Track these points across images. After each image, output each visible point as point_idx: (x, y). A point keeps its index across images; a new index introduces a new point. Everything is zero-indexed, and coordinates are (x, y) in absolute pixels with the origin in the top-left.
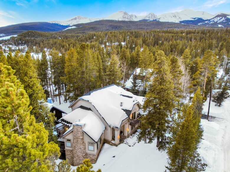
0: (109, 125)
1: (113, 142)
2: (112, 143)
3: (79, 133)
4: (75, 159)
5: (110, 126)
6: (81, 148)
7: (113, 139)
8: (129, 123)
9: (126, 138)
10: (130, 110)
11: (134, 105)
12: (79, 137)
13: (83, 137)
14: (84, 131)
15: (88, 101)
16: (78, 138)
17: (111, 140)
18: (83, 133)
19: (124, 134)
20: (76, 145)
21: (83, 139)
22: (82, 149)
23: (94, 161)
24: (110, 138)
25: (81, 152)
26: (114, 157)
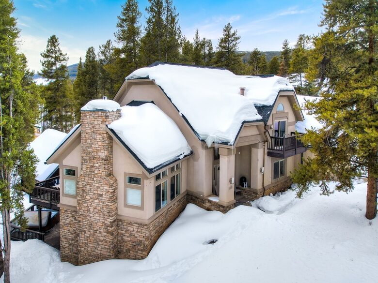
0: (202, 137)
1: (214, 199)
2: (210, 201)
3: (99, 137)
4: (82, 239)
5: (203, 141)
6: (101, 195)
7: (215, 192)
8: (266, 151)
9: (257, 198)
12: (98, 151)
13: (111, 152)
14: (112, 130)
15: (148, 78)
16: (94, 158)
18: (110, 138)
19: (249, 186)
20: (88, 184)
21: (108, 160)
22: (105, 198)
23: (142, 247)
24: (203, 186)
25: (100, 212)
26: (213, 242)
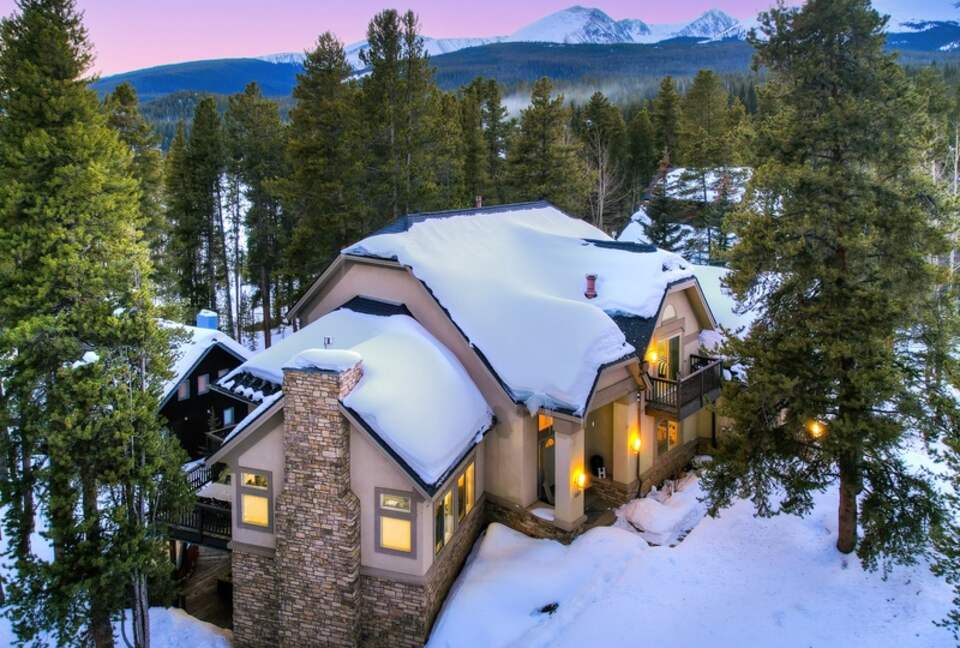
0: (518, 396)
1: (543, 513)
2: (535, 519)
3: (322, 422)
4: (287, 614)
5: (520, 403)
6: (329, 532)
7: (545, 493)
8: (643, 404)
9: (626, 501)
10: (648, 312)
11: (669, 286)
12: (321, 449)
13: (347, 448)
14: (350, 410)
15: (394, 259)
16: (314, 461)
17: (532, 506)
18: (346, 422)
19: (610, 475)
20: (299, 509)
21: (342, 465)
22: (336, 537)
23: (413, 628)
24: (519, 487)
25: (326, 563)
26: (550, 609)
